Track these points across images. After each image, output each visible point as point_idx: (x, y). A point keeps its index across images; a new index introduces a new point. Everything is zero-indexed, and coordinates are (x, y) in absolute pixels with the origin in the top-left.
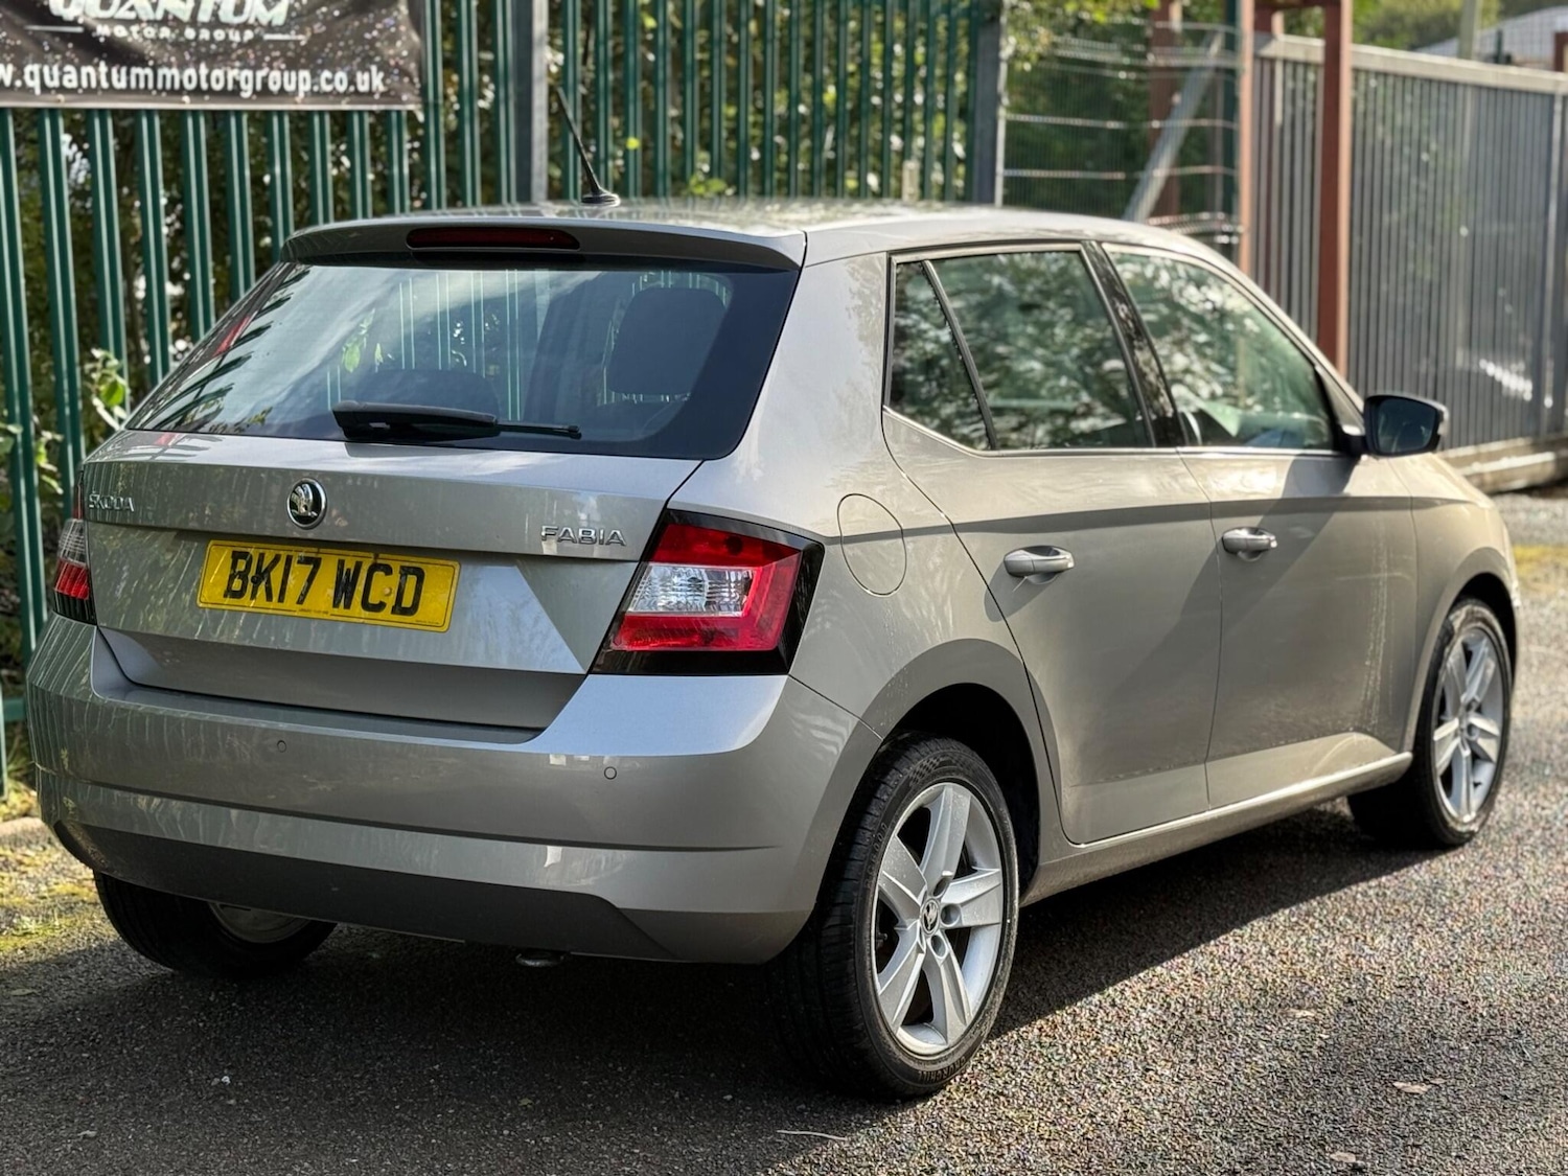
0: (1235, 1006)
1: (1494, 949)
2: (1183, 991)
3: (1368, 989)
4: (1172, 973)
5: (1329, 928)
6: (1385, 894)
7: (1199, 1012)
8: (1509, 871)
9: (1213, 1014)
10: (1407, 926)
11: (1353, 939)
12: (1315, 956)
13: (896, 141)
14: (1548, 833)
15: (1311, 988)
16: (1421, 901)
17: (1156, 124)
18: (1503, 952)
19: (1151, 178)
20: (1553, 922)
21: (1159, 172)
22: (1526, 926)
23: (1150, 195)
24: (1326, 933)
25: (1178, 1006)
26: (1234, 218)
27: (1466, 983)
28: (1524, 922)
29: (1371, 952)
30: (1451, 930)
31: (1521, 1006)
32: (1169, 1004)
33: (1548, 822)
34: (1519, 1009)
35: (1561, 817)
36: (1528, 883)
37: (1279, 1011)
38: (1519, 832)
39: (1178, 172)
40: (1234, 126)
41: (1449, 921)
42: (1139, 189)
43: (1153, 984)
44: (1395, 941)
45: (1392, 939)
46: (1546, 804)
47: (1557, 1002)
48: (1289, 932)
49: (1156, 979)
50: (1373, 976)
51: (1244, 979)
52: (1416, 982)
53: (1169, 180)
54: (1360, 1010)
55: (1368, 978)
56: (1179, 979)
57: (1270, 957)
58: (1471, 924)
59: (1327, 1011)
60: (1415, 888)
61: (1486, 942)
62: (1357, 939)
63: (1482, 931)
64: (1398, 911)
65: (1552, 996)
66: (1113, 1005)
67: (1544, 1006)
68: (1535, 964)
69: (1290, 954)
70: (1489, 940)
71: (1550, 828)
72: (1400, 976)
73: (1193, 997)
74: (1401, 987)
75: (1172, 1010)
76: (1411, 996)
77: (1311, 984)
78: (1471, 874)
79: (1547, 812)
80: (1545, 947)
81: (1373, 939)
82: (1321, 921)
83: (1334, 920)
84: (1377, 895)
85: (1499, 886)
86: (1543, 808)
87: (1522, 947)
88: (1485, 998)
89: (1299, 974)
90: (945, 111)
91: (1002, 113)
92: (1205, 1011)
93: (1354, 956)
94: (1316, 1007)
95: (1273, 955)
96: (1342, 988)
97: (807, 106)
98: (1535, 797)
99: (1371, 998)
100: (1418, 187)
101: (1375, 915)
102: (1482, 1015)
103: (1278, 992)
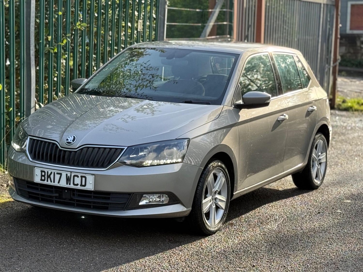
0: (222, 267)
1: (294, 250)
2: (208, 263)
3: (259, 262)
4: (205, 257)
5: (249, 244)
6: (265, 234)
7: (212, 269)
8: (299, 228)
9: (216, 269)
10: (271, 244)
11: (256, 247)
12: (245, 252)
13: (136, 13)
14: (311, 216)
15: (243, 262)
16: (275, 236)
17: (210, 10)
18: (296, 251)
19: (208, 25)
20: (310, 243)
21: (211, 23)
22: (303, 244)
23: (208, 30)
24: (249, 246)
25: (207, 267)
26: (232, 37)
27: (285, 261)
28: (302, 243)
29: (260, 251)
30: (282, 245)
31: (300, 267)
32: (204, 267)
33: (311, 213)
34: (299, 268)
35: (314, 212)
36: (304, 231)
37: (234, 269)
38: (303, 216)
39: (216, 24)
40: (232, 11)
41: (282, 242)
42: (205, 28)
43: (200, 261)
44: (267, 248)
45: (266, 247)
46: (311, 208)
47: (310, 266)
48: (238, 245)
49: (201, 259)
50: (261, 258)
51: (225, 259)
52: (272, 261)
53: (214, 26)
54: (256, 269)
55: (259, 259)
56: (207, 259)
57: (233, 253)
58: (288, 243)
59: (247, 269)
60: (273, 232)
61: (292, 249)
62: (257, 247)
63: (291, 245)
64: (268, 239)
65: (308, 264)
66: (189, 267)
67: (306, 268)
68: (305, 255)
69: (238, 252)
70: (292, 248)
71: (311, 215)
72: (268, 258)
73: (211, 264)
74: (268, 262)
75: (205, 268)
76: (270, 264)
77: (243, 261)
78: (289, 228)
79: (311, 210)
80: (307, 250)
81: (261, 248)
82: (247, 242)
83: (251, 242)
84: (263, 234)
85: (296, 232)
86: (310, 209)
87: (301, 250)
88: (290, 265)
89: (240, 258)
90: (150, 5)
91: (166, 6)
92: (214, 269)
93: (256, 252)
94: (244, 267)
95: (233, 252)
96: (252, 262)
97: (111, 2)
98: (308, 206)
99: (259, 265)
100: (283, 27)
101: (262, 240)
102: (289, 270)
103: (234, 263)
